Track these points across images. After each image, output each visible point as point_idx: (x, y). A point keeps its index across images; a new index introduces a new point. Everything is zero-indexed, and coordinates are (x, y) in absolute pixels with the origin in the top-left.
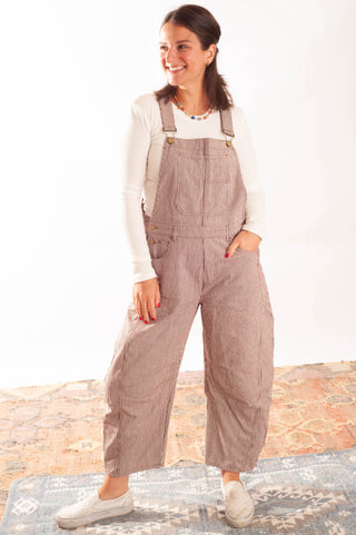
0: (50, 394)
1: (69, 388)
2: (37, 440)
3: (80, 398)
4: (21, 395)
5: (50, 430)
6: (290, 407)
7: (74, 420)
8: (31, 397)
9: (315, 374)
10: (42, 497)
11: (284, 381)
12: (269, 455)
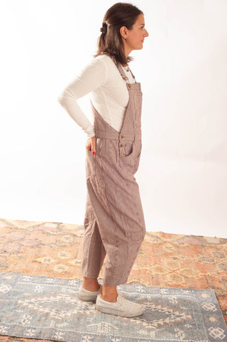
0: (33, 227)
1: (46, 225)
2: (19, 253)
3: (51, 233)
4: (16, 225)
5: (28, 248)
6: (175, 259)
7: (43, 245)
8: (22, 227)
9: (196, 242)
10: (14, 285)
11: (176, 243)
12: (153, 284)
